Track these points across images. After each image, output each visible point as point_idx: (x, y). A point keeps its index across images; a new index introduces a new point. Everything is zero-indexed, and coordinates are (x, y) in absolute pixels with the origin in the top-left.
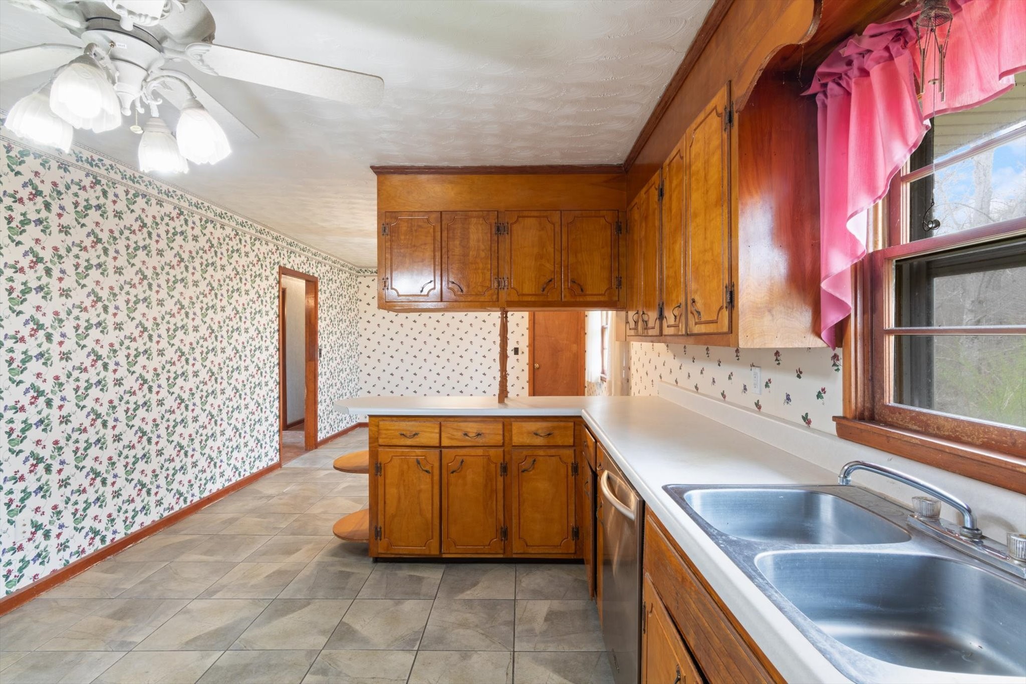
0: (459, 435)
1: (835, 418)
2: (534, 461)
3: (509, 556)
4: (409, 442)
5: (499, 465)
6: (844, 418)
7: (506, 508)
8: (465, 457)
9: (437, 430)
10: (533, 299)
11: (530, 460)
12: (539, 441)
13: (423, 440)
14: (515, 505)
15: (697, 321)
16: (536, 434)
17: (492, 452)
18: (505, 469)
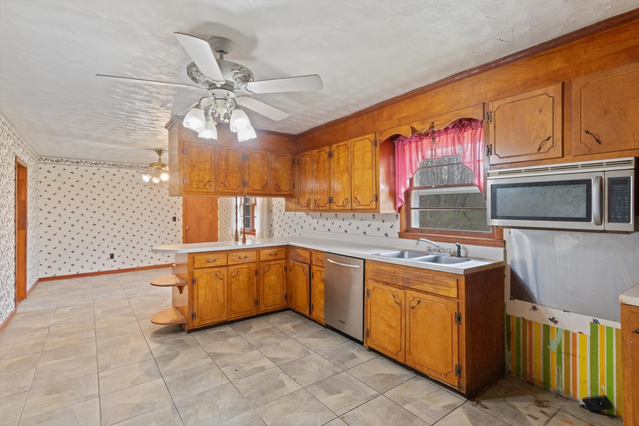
0: (237, 258)
1: (398, 233)
2: (270, 267)
3: (259, 313)
4: (211, 265)
5: (254, 271)
6: (400, 232)
7: (258, 291)
8: (239, 270)
9: (226, 257)
10: (259, 192)
11: (268, 267)
12: (271, 258)
13: (218, 263)
14: (261, 289)
15: (358, 204)
16: (270, 255)
17: (251, 265)
18: (257, 273)
